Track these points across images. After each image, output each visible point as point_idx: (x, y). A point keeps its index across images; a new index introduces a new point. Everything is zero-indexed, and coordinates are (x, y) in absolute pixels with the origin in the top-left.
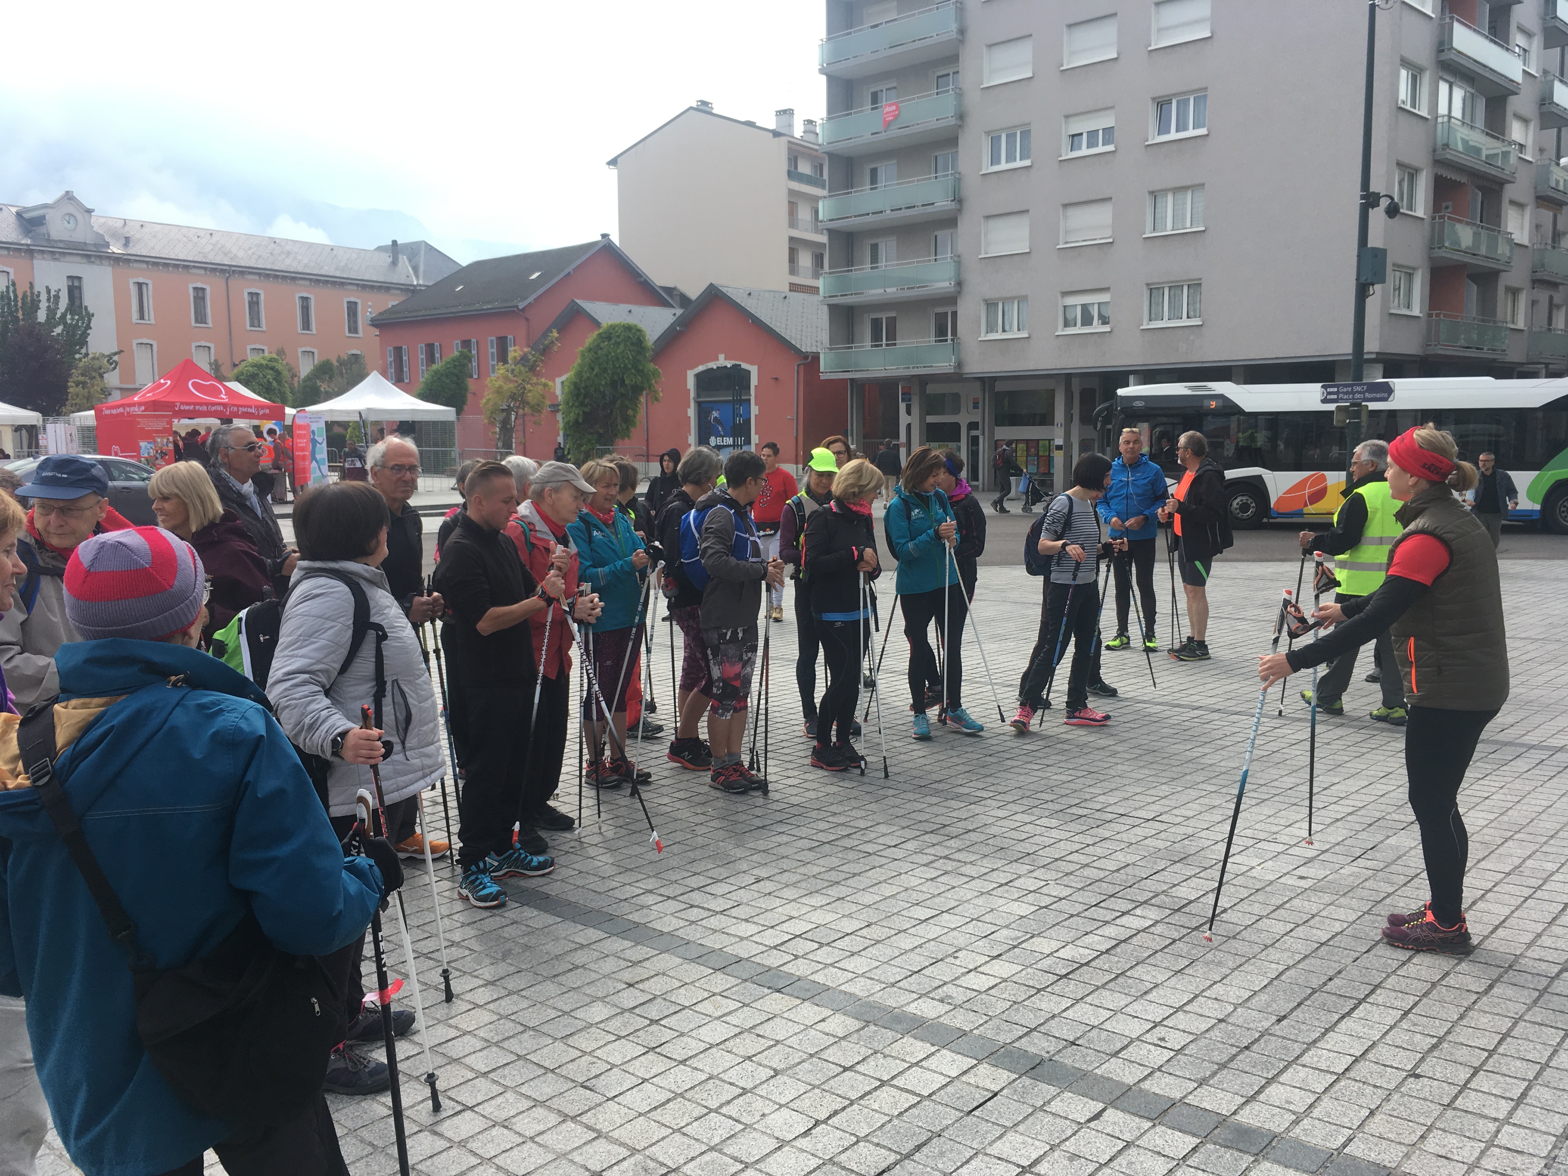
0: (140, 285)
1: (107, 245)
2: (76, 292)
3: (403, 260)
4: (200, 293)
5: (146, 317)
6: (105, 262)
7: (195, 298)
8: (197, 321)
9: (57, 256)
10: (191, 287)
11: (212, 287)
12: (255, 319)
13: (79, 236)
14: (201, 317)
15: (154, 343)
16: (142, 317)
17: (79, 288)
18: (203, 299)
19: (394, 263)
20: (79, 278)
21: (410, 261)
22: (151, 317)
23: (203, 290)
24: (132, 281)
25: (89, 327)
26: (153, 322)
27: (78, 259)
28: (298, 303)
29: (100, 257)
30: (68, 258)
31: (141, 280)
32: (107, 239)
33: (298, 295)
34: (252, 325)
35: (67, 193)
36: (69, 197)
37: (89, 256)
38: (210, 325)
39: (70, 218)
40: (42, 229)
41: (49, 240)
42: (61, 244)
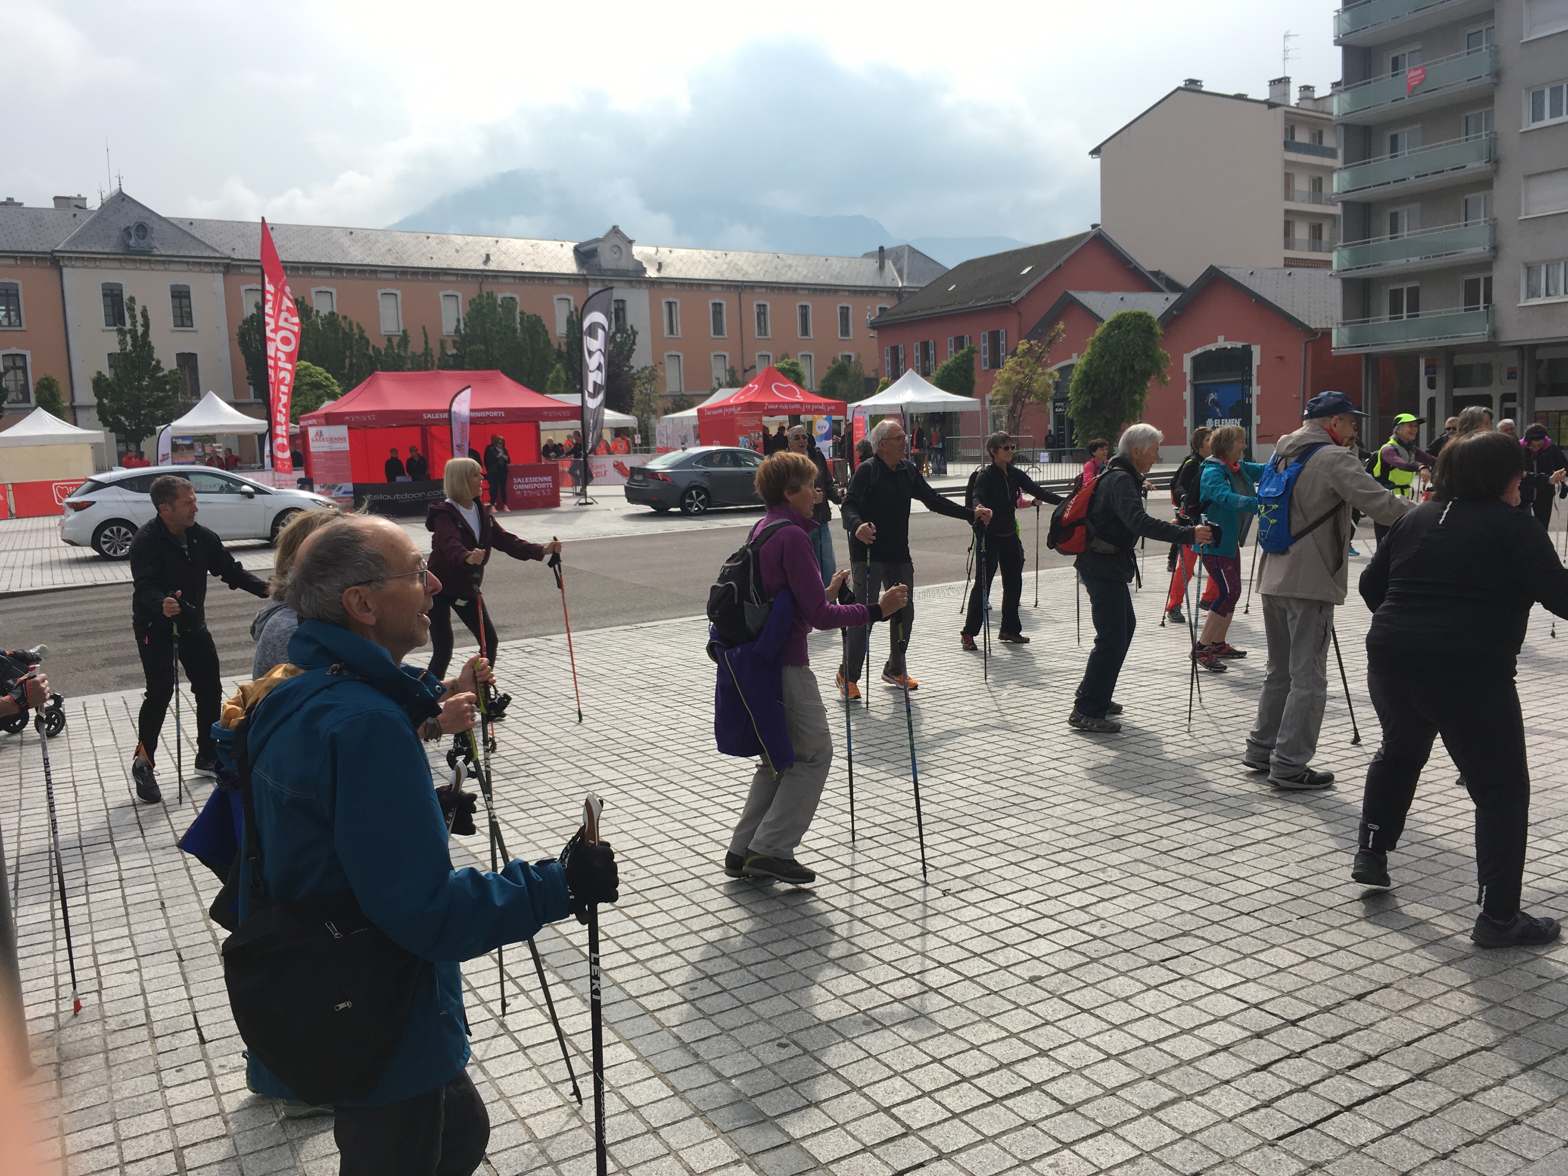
0: (670, 304)
1: (645, 270)
2: (621, 313)
3: (889, 264)
4: (717, 307)
5: (675, 331)
6: (644, 286)
7: (714, 313)
8: (715, 333)
9: (607, 283)
10: (710, 302)
11: (727, 302)
12: (762, 330)
13: (624, 265)
14: (718, 330)
15: (681, 355)
16: (671, 332)
17: (623, 310)
18: (720, 313)
19: (882, 267)
20: (623, 301)
21: (895, 264)
22: (679, 331)
23: (720, 305)
24: (664, 301)
25: (634, 343)
26: (680, 336)
27: (623, 284)
28: (798, 311)
29: (639, 282)
30: (615, 284)
31: (671, 299)
32: (645, 265)
33: (798, 304)
34: (760, 334)
35: (614, 227)
36: (615, 230)
37: (630, 282)
38: (726, 336)
39: (616, 249)
40: (595, 261)
41: (600, 270)
42: (609, 273)
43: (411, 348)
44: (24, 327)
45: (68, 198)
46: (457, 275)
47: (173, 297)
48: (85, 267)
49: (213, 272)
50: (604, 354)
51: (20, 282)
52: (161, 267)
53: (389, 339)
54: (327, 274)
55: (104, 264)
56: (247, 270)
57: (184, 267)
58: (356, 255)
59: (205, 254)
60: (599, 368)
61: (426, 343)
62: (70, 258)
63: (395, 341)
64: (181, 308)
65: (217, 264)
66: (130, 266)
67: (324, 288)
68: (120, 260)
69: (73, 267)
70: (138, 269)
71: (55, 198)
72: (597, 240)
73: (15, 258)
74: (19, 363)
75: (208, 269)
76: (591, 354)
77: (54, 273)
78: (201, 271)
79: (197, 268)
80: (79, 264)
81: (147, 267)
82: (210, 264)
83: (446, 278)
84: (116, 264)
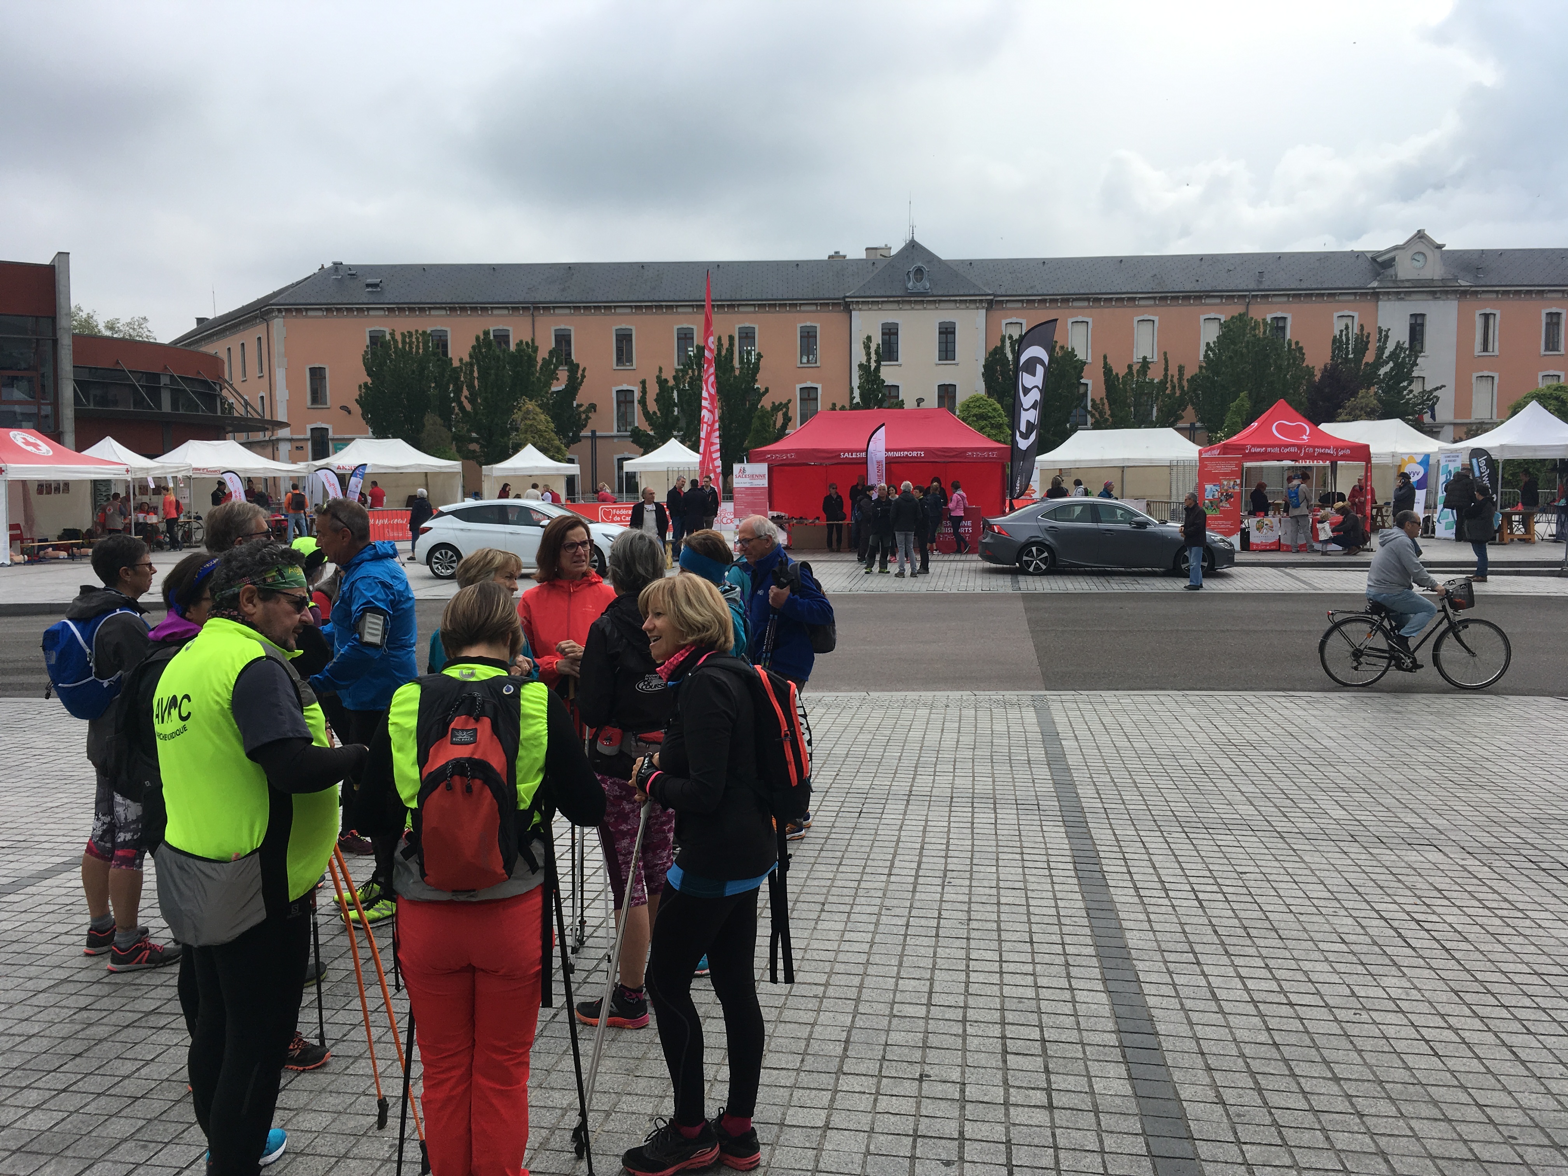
0: (1487, 317)
1: (1456, 279)
2: (1419, 328)
4: (1554, 319)
5: (1490, 348)
6: (1453, 297)
7: (1547, 324)
8: (1547, 349)
9: (1402, 296)
10: (1544, 312)
13: (1430, 273)
14: (1552, 345)
15: (1496, 375)
16: (1485, 349)
17: (1424, 325)
18: (1558, 324)
20: (1423, 315)
22: (1495, 347)
23: (1559, 314)
24: (1478, 313)
26: (1497, 353)
27: (1424, 296)
29: (1447, 292)
30: (1414, 297)
31: (1488, 311)
32: (1457, 272)
35: (1419, 231)
36: (1421, 236)
37: (1434, 293)
38: (1562, 352)
39: (1420, 257)
40: (1391, 271)
41: (1395, 281)
42: (1407, 284)
43: (1150, 375)
44: (818, 364)
45: (876, 249)
46: (1221, 297)
47: (940, 333)
48: (870, 309)
49: (977, 308)
50: (1041, 391)
51: (818, 325)
52: (932, 307)
53: (1130, 367)
54: (1086, 304)
55: (885, 306)
56: (1009, 305)
57: (952, 305)
58: (1120, 284)
59: (972, 292)
60: (1034, 407)
61: (1166, 369)
62: (858, 302)
63: (1135, 368)
64: (947, 342)
65: (981, 301)
66: (907, 307)
67: (1080, 319)
68: (898, 302)
69: (860, 310)
70: (913, 309)
71: (867, 249)
72: (1396, 248)
73: (816, 304)
74: (812, 396)
75: (973, 306)
76: (1026, 391)
77: (846, 316)
78: (967, 308)
79: (963, 306)
80: (865, 307)
81: (920, 307)
82: (975, 301)
83: (1208, 301)
84: (895, 306)
